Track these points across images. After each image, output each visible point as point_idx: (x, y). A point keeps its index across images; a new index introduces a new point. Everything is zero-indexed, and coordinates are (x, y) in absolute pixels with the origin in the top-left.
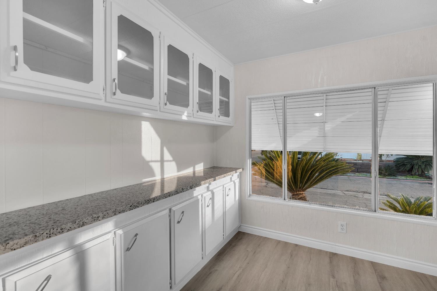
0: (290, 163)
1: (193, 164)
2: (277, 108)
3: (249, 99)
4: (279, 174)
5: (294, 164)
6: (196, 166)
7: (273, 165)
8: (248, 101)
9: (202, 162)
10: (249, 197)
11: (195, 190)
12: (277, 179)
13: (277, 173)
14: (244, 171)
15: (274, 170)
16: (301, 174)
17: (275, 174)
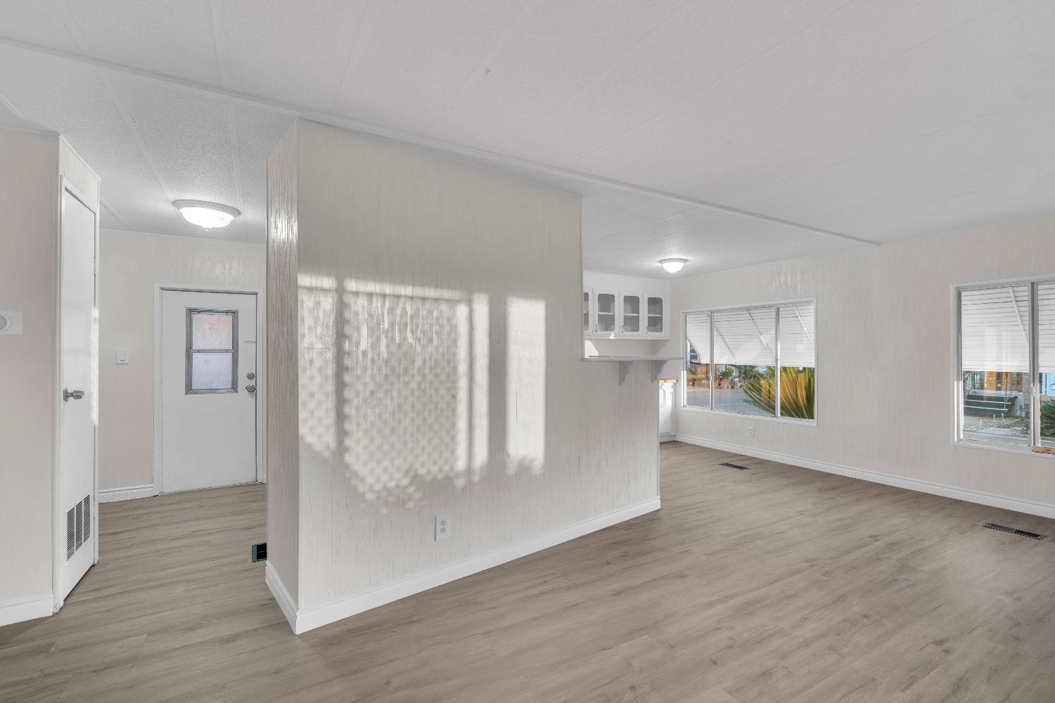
8: (682, 316)
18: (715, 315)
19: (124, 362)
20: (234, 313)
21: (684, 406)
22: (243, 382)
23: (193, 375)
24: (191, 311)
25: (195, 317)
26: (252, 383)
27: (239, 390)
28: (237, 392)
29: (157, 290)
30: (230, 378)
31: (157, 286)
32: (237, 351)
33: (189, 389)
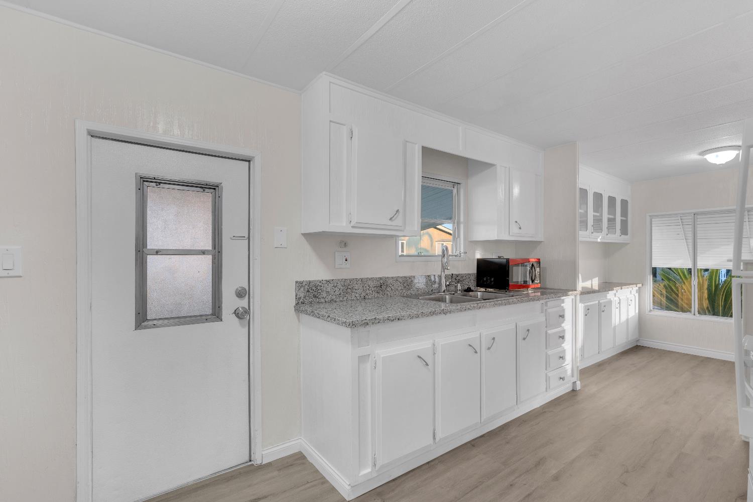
0: (706, 286)
1: (591, 278)
2: (684, 223)
3: (650, 216)
4: (686, 301)
5: (712, 288)
6: (593, 280)
7: (677, 288)
8: (648, 219)
9: (596, 277)
10: (650, 312)
11: (608, 293)
12: (682, 308)
13: (682, 299)
14: (643, 286)
15: (678, 296)
16: (724, 301)
17: (680, 301)
18: (698, 217)
19: (11, 273)
20: (214, 188)
21: (650, 311)
22: (230, 303)
23: (148, 295)
24: (144, 181)
25: (153, 194)
26: (244, 303)
27: (223, 317)
28: (222, 321)
29: (82, 138)
30: (208, 297)
31: (81, 128)
32: (220, 252)
33: (142, 319)
